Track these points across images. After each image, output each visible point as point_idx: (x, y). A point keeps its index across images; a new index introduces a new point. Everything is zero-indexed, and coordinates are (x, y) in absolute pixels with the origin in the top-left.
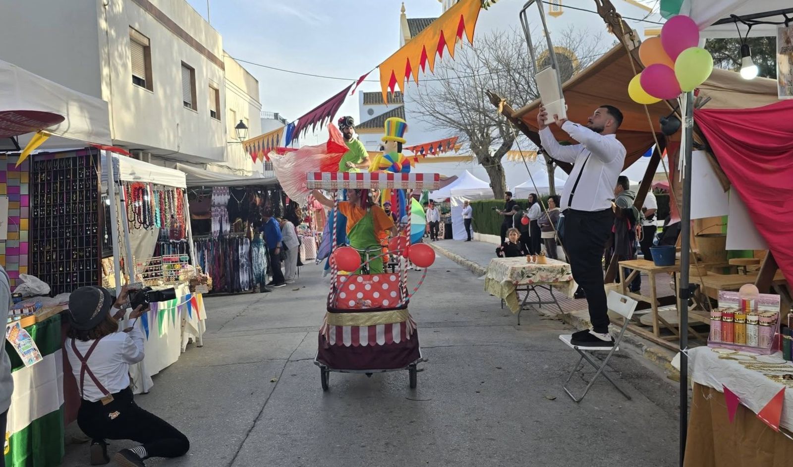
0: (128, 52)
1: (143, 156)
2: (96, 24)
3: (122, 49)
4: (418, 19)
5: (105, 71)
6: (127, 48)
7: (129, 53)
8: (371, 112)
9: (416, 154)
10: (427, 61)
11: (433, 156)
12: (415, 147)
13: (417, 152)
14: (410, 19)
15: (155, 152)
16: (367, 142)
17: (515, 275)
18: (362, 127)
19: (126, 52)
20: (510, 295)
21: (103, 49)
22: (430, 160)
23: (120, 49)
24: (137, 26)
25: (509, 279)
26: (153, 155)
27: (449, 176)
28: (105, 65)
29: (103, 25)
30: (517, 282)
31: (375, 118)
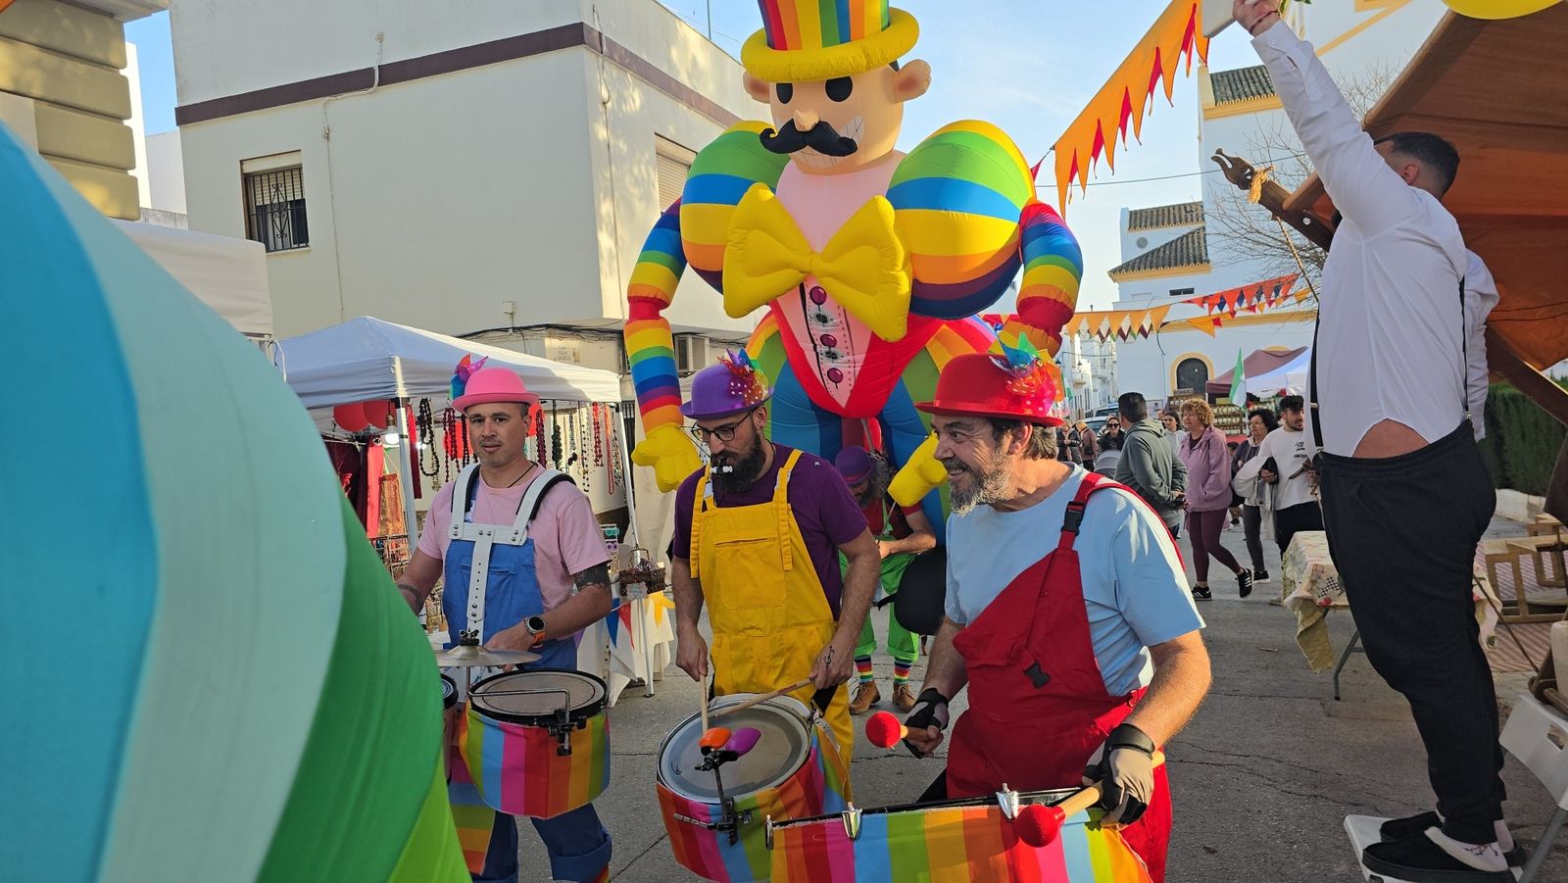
0: (652, 173)
1: (694, 344)
2: (587, 134)
3: (640, 171)
4: (1232, 72)
5: (605, 208)
6: (650, 169)
7: (655, 177)
8: (1142, 243)
9: (1210, 310)
10: (1131, 115)
11: (1252, 314)
12: (1206, 298)
13: (1211, 307)
14: (1217, 74)
15: (714, 335)
16: (1133, 295)
17: (1322, 584)
18: (1123, 270)
19: (649, 175)
20: (1307, 630)
21: (602, 174)
22: (1246, 320)
23: (636, 171)
24: (671, 132)
25: (1307, 594)
26: (711, 340)
27: (1293, 349)
28: (605, 198)
29: (602, 133)
30: (1328, 601)
31: (1149, 253)
